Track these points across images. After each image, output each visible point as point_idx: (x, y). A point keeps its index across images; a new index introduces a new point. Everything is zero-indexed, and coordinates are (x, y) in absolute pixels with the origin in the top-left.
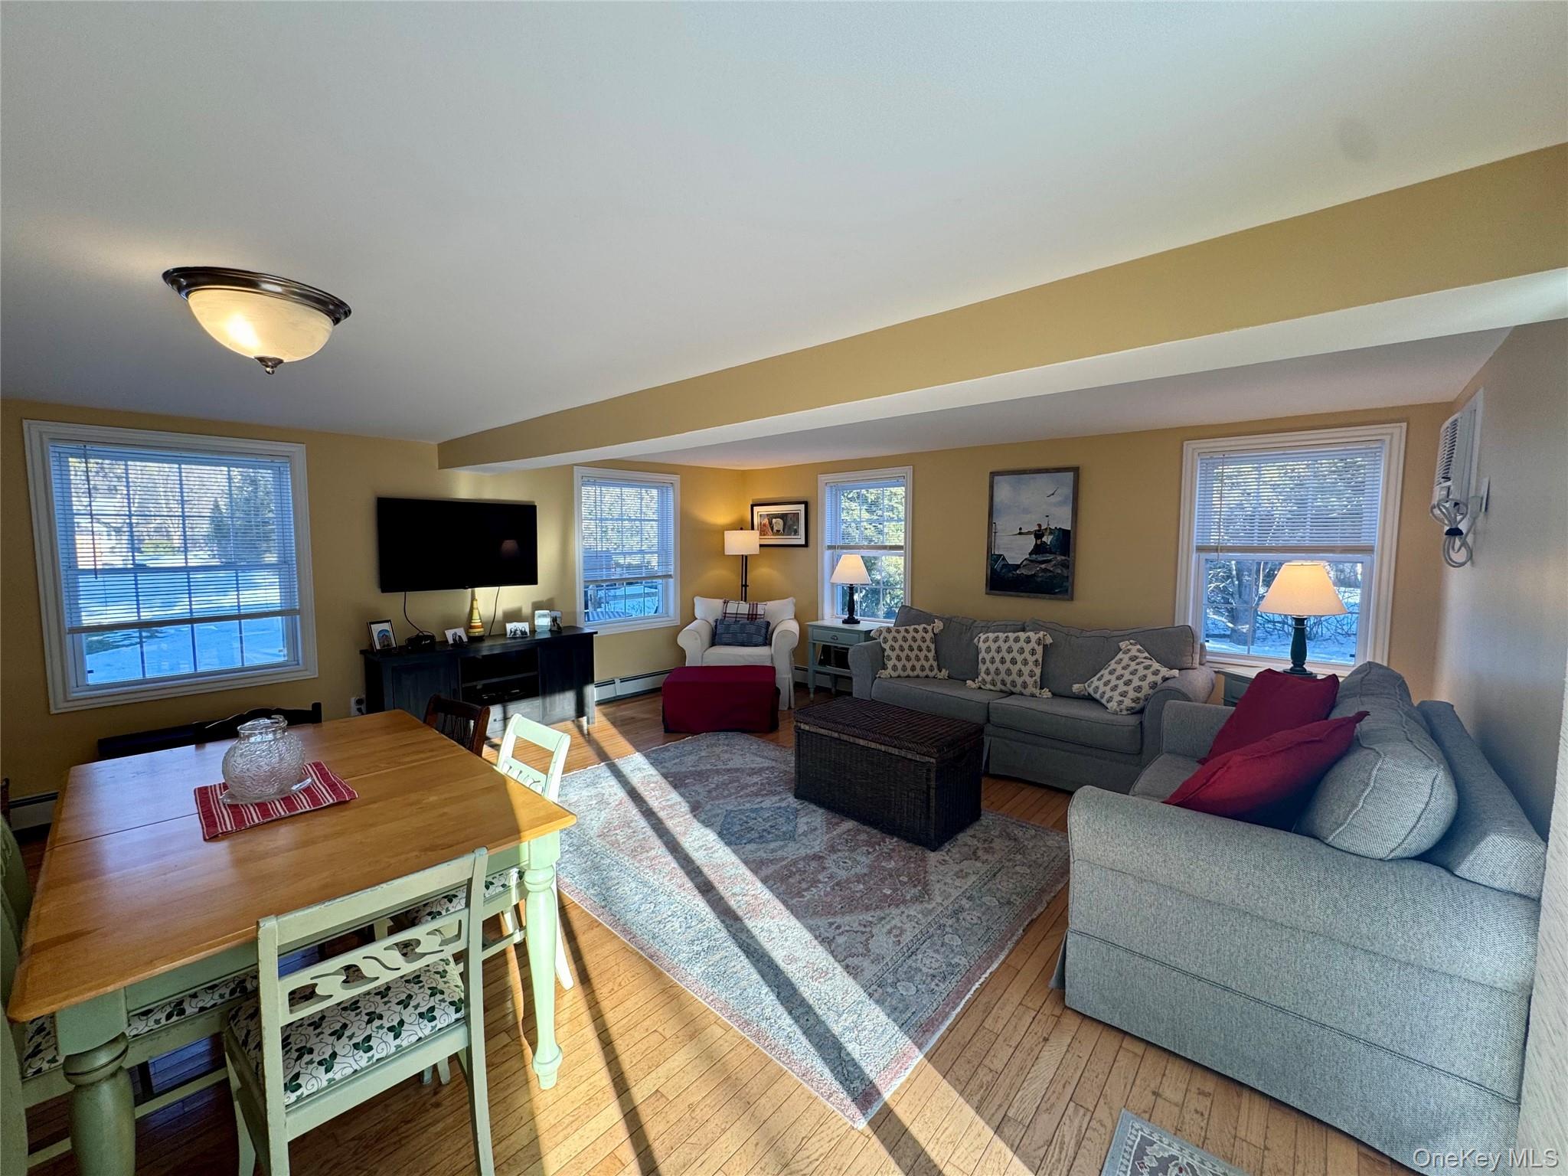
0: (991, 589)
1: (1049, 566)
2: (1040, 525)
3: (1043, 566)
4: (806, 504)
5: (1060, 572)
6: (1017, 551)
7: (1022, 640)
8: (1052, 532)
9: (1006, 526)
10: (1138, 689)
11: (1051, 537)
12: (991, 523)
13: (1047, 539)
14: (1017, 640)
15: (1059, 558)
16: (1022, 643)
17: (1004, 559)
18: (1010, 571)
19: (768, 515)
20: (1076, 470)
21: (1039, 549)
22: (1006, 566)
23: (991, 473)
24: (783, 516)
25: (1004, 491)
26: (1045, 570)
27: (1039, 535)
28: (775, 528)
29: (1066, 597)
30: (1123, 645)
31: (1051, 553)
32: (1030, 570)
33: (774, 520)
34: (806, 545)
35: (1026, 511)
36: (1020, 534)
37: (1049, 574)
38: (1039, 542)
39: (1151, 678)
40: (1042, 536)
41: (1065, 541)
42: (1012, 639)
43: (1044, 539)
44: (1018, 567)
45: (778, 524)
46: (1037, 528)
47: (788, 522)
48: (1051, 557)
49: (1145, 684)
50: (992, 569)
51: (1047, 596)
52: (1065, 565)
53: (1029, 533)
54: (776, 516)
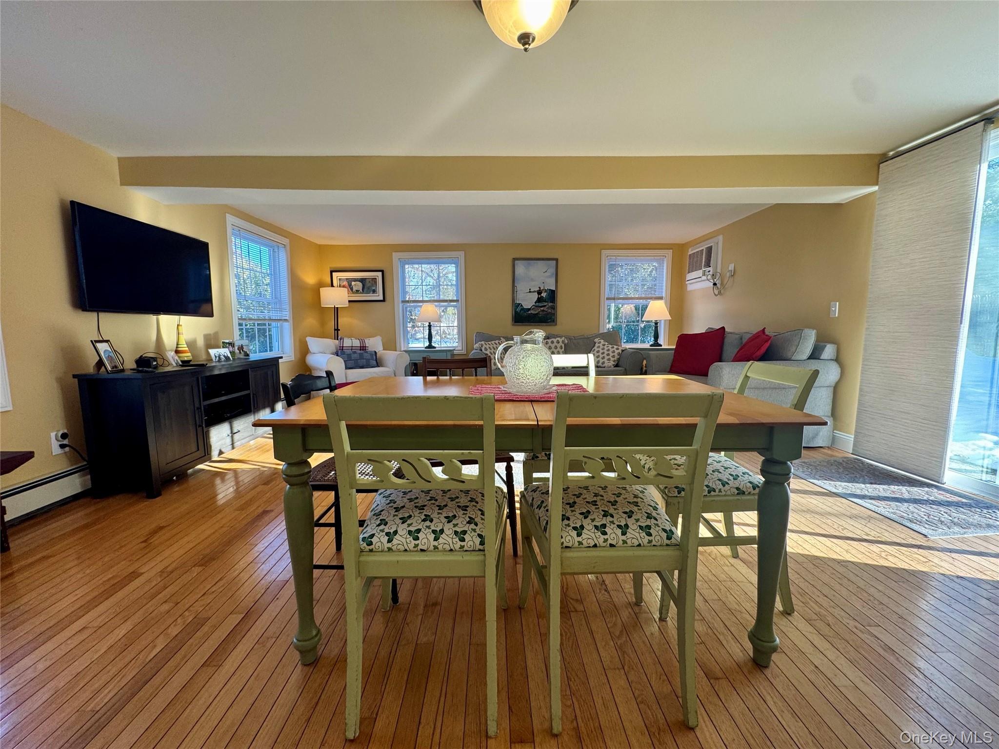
0: (515, 322)
1: (545, 309)
2: (540, 288)
3: (542, 309)
4: (382, 271)
5: (550, 311)
6: (528, 301)
7: (555, 342)
8: (546, 291)
9: (522, 288)
10: (613, 356)
11: (545, 294)
12: (514, 286)
13: (544, 295)
14: (552, 342)
15: (550, 304)
16: (555, 344)
17: (522, 305)
18: (525, 312)
19: (347, 279)
20: (557, 260)
21: (540, 300)
22: (523, 309)
23: (514, 259)
24: (362, 280)
25: (521, 269)
26: (543, 311)
27: (539, 292)
28: (355, 289)
29: (553, 324)
30: (596, 340)
31: (546, 302)
32: (536, 311)
33: (353, 283)
34: (384, 300)
35: (532, 280)
36: (530, 292)
37: (545, 313)
38: (540, 296)
39: (617, 351)
40: (541, 293)
41: (552, 295)
42: (550, 343)
43: (542, 295)
44: (529, 309)
45: (358, 286)
46: (538, 289)
47: (367, 285)
48: (546, 304)
49: (615, 354)
50: (515, 311)
51: (545, 324)
52: (553, 308)
53: (534, 292)
54: (355, 280)
